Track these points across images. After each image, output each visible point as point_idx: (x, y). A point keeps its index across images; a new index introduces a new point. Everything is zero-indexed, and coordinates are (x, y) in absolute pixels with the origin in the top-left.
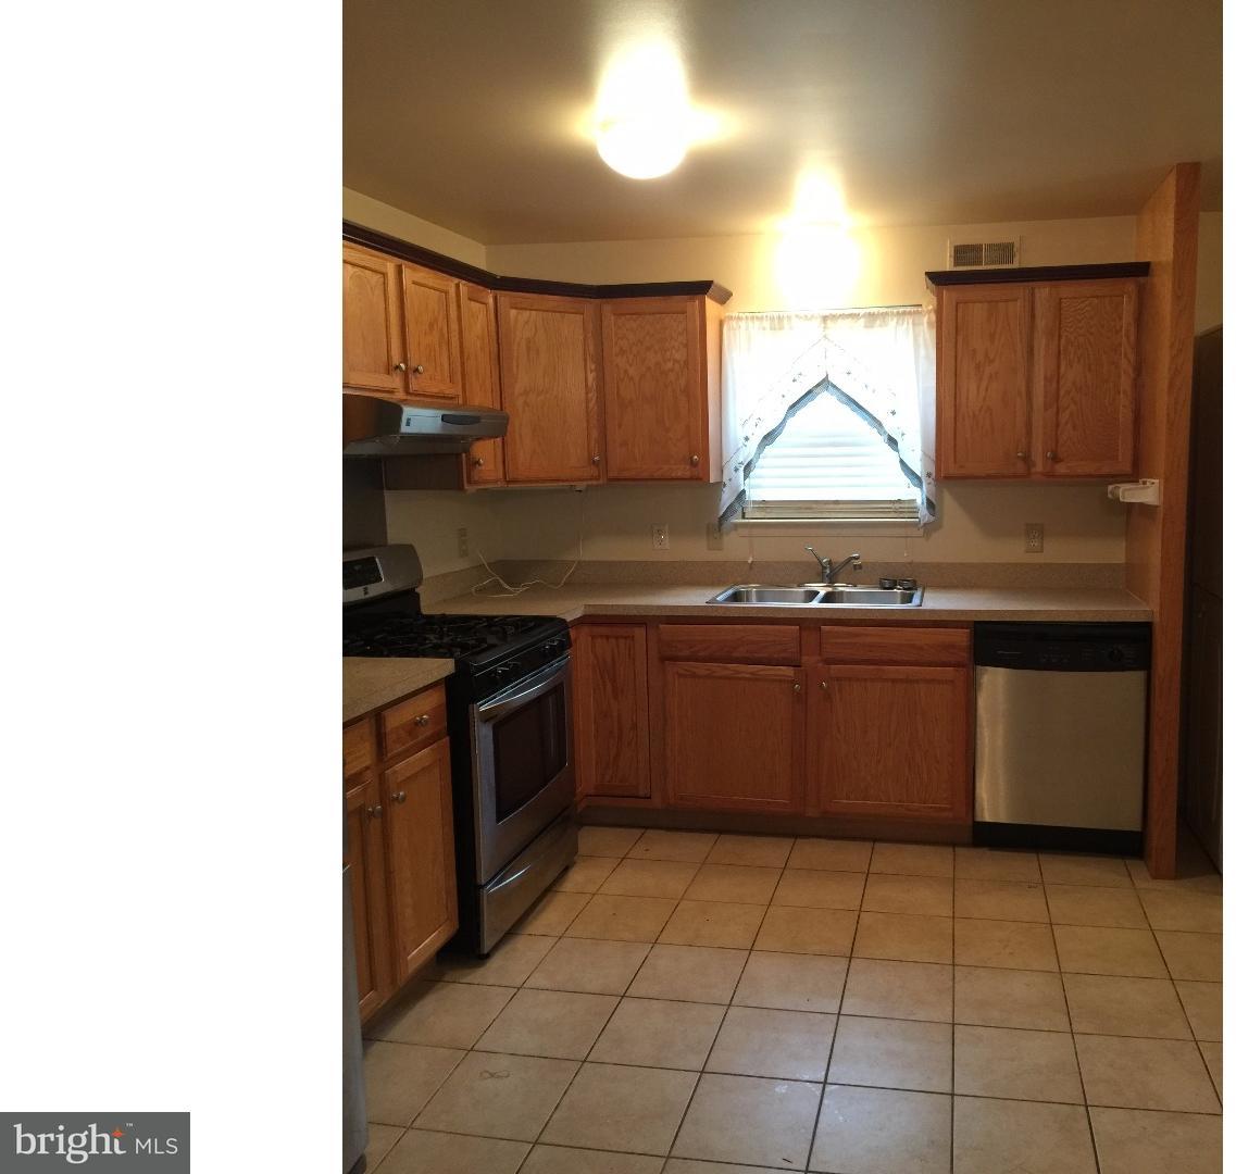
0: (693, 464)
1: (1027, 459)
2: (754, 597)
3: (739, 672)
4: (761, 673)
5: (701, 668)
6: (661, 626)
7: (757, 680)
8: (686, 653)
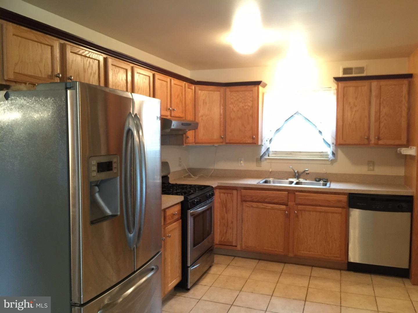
0: (253, 138)
1: (368, 139)
2: (272, 182)
3: (267, 206)
4: (274, 207)
5: (254, 205)
6: (242, 190)
7: (273, 209)
8: (250, 199)
